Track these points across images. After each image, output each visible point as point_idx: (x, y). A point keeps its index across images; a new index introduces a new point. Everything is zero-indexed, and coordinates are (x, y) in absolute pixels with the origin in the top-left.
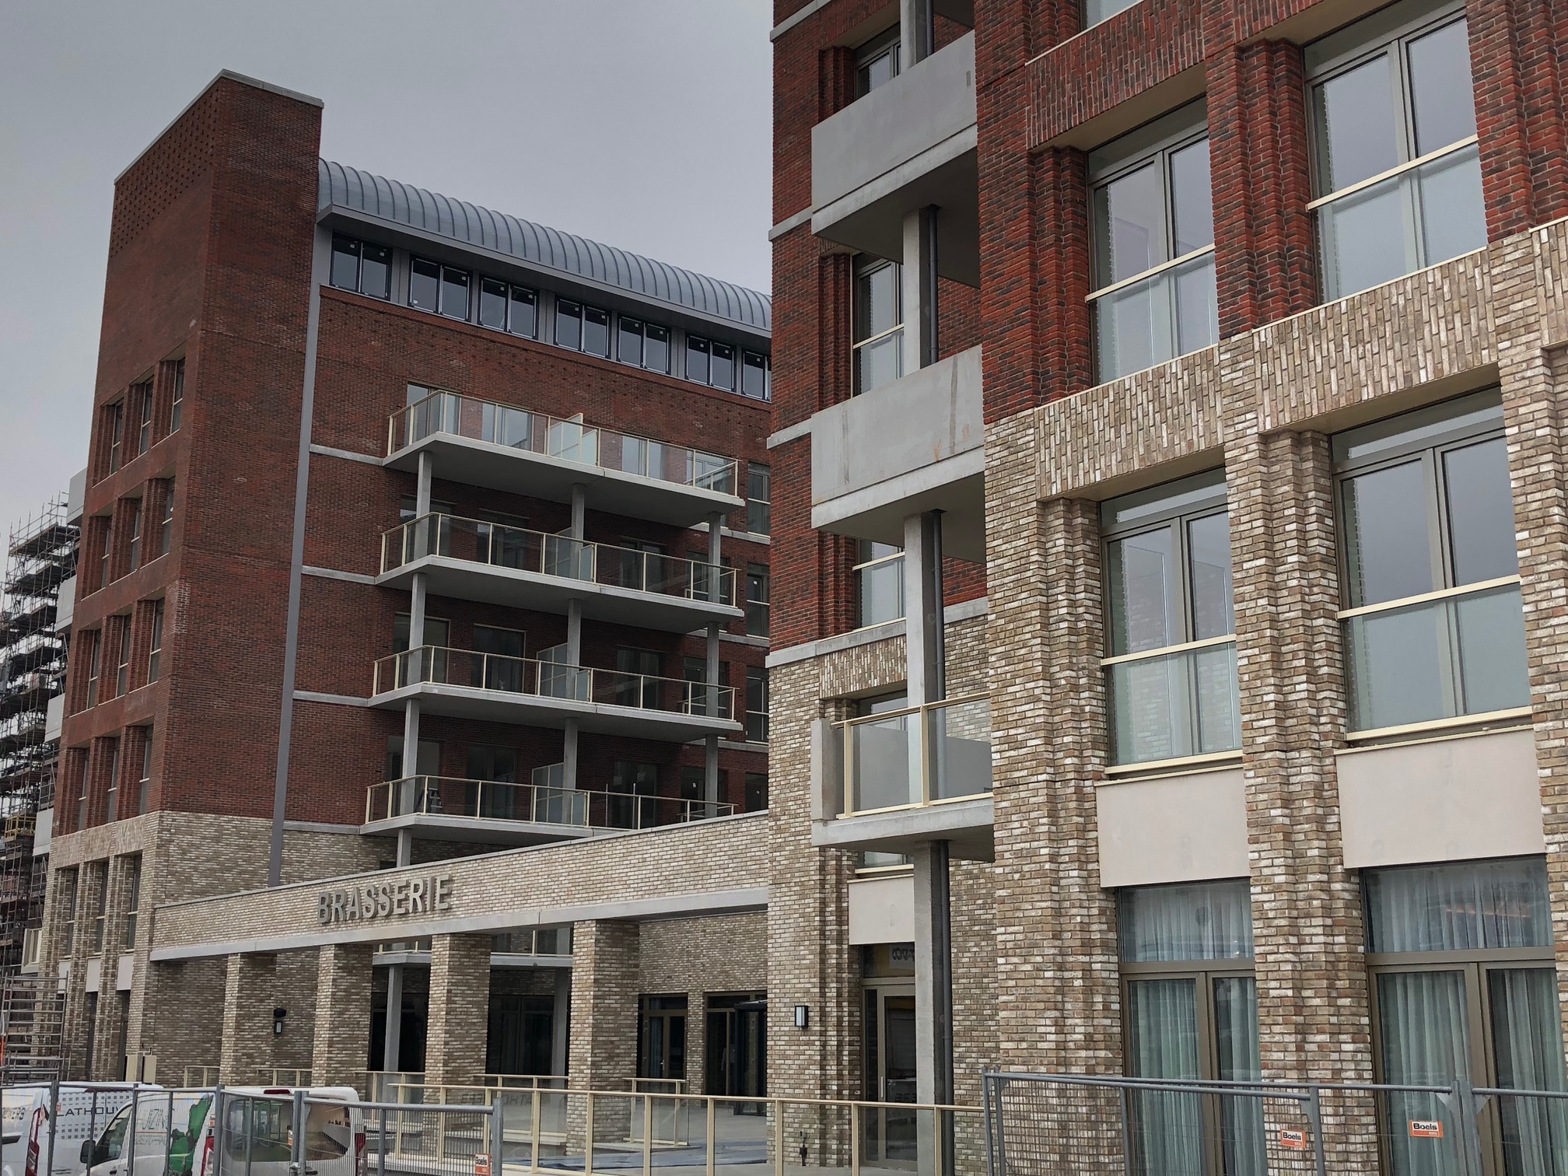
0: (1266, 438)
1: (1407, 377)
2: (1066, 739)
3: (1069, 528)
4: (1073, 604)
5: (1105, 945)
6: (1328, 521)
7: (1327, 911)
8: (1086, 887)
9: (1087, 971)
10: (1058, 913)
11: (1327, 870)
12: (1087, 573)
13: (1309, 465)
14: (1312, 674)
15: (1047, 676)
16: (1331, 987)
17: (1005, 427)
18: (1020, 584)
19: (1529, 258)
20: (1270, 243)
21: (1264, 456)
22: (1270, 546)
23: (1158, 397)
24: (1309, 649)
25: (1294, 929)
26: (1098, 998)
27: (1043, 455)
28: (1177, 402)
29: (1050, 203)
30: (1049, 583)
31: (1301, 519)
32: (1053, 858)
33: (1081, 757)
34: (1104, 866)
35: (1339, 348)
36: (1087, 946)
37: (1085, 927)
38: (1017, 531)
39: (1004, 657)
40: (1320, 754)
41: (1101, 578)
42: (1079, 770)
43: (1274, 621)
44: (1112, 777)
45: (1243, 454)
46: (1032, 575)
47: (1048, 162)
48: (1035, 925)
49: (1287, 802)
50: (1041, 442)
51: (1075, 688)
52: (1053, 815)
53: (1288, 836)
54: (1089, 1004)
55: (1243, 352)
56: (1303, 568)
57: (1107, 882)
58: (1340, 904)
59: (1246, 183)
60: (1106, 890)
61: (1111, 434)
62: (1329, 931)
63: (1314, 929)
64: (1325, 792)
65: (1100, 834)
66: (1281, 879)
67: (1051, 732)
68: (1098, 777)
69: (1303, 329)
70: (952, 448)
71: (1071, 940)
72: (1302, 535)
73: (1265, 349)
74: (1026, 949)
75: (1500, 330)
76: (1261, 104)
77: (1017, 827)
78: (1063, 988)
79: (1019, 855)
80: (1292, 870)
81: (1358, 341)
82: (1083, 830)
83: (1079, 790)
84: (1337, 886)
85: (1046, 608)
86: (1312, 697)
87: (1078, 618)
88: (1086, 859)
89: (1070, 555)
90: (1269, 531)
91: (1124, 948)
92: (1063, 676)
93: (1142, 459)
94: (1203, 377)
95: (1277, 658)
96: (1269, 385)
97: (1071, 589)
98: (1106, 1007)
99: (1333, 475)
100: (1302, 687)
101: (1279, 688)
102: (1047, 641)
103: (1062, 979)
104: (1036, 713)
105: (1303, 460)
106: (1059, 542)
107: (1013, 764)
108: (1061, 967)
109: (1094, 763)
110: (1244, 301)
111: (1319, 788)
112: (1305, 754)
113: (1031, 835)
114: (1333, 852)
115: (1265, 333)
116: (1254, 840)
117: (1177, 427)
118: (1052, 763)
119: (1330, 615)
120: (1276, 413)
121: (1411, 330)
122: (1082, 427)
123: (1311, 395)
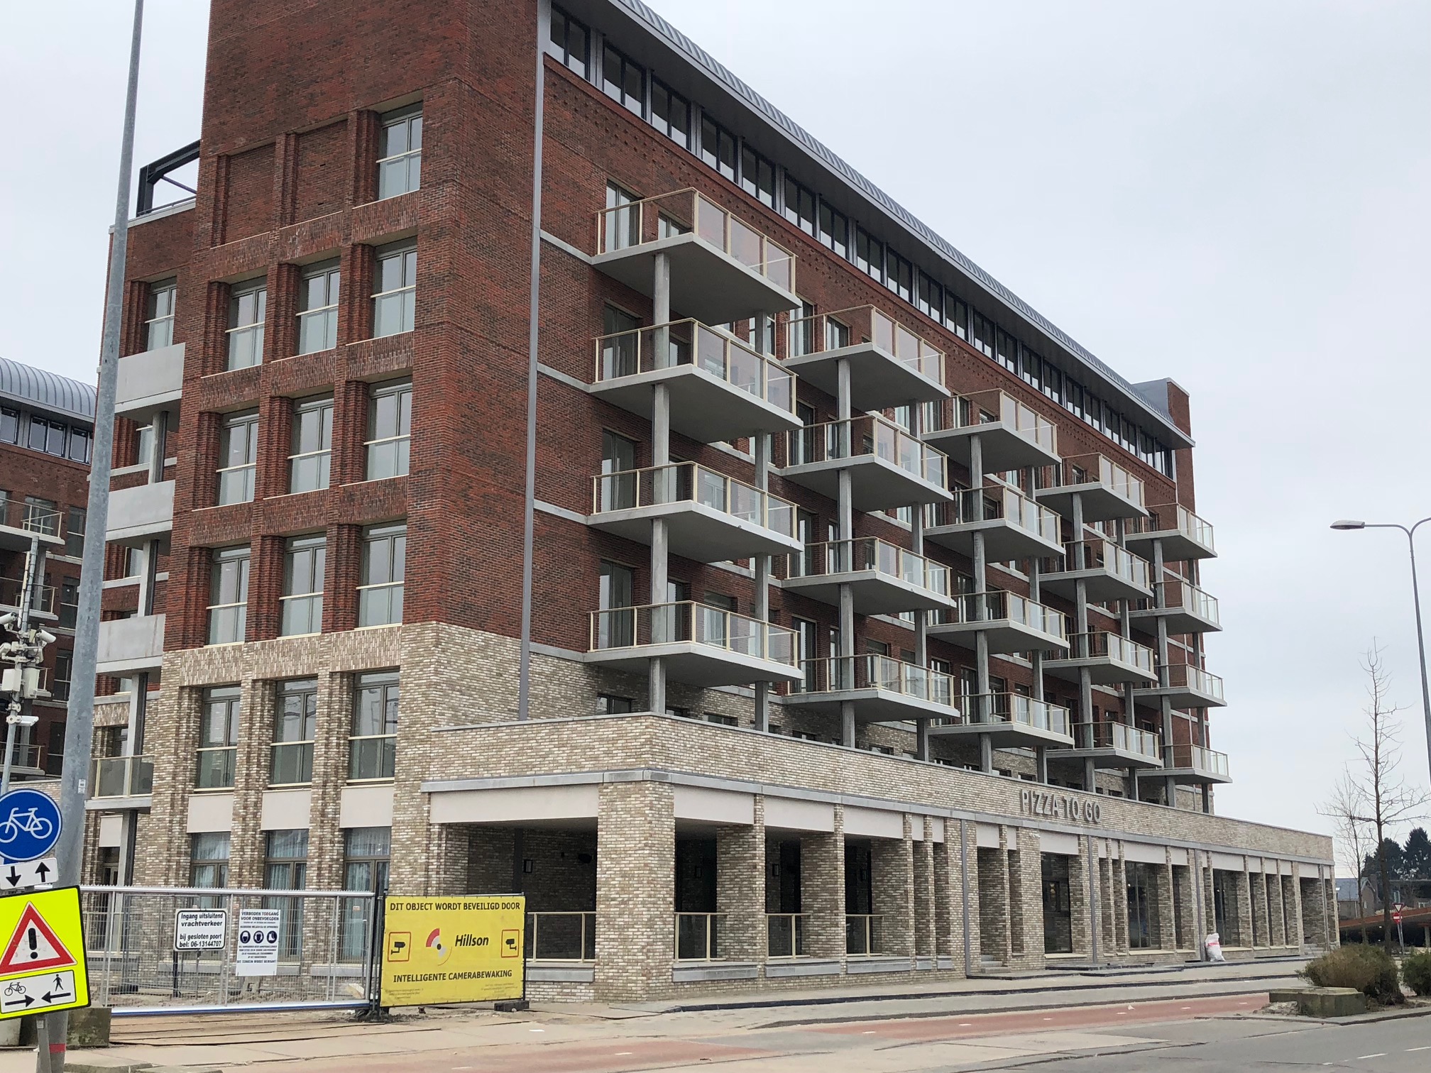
0: (254, 681)
1: (295, 672)
2: (181, 778)
3: (190, 697)
4: (188, 727)
5: (186, 853)
6: (272, 712)
7: (253, 844)
8: (181, 833)
9: (178, 862)
10: (170, 842)
11: (254, 830)
12: (195, 717)
13: (267, 692)
14: (259, 765)
15: (176, 754)
16: (251, 868)
17: (170, 655)
18: (169, 717)
19: (330, 642)
20: (264, 610)
21: (253, 687)
22: (251, 719)
23: (223, 658)
24: (259, 755)
25: (242, 849)
26: (181, 872)
27: (183, 669)
28: (229, 661)
29: (196, 569)
30: (180, 718)
31: (262, 711)
32: (171, 822)
33: (185, 785)
34: (188, 825)
35: (278, 656)
36: (179, 854)
37: (179, 847)
38: (171, 697)
39: (161, 744)
40: (258, 791)
41: (200, 717)
42: (184, 790)
43: (249, 746)
44: (196, 793)
45: (247, 685)
46: (174, 714)
47: (197, 552)
48: (160, 846)
49: (245, 808)
50: (183, 665)
51: (186, 759)
52: (172, 806)
53: (244, 819)
54: (177, 874)
55: (251, 649)
56: (261, 728)
57: (190, 831)
58: (257, 842)
59: (259, 587)
60: (188, 834)
61: (206, 667)
62: (252, 850)
63: (248, 850)
64: (257, 805)
65: (188, 813)
66: (240, 833)
67: (174, 776)
68: (190, 792)
69: (269, 646)
70: (152, 653)
71: (174, 851)
72: (262, 716)
73: (257, 650)
74: (157, 854)
75: (321, 663)
76: (268, 559)
77: (159, 810)
78: (168, 869)
79: (159, 820)
80: (243, 830)
81: (284, 655)
82: (182, 812)
83: (183, 797)
84: (257, 836)
85: (178, 728)
86: (258, 772)
87: (190, 733)
88: (182, 822)
89: (190, 709)
90: (251, 714)
91: (193, 855)
92: (182, 754)
93: (216, 679)
94: (238, 654)
95: (248, 758)
96: (257, 663)
97: (188, 722)
98: (184, 875)
99: (276, 695)
100: (254, 769)
101: (248, 769)
102: (177, 741)
103: (169, 865)
104: (170, 768)
105: (266, 690)
106: (186, 703)
107: (160, 786)
108: (169, 861)
109: (189, 787)
110: (253, 630)
111: (256, 803)
112: (253, 791)
113: (163, 813)
114: (257, 825)
115: (258, 644)
116: (234, 820)
117: (228, 670)
118: (174, 786)
119: (268, 744)
120: (258, 674)
121: (298, 656)
122: (197, 662)
123: (268, 670)
